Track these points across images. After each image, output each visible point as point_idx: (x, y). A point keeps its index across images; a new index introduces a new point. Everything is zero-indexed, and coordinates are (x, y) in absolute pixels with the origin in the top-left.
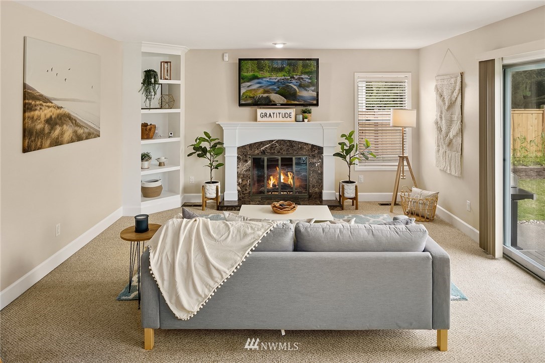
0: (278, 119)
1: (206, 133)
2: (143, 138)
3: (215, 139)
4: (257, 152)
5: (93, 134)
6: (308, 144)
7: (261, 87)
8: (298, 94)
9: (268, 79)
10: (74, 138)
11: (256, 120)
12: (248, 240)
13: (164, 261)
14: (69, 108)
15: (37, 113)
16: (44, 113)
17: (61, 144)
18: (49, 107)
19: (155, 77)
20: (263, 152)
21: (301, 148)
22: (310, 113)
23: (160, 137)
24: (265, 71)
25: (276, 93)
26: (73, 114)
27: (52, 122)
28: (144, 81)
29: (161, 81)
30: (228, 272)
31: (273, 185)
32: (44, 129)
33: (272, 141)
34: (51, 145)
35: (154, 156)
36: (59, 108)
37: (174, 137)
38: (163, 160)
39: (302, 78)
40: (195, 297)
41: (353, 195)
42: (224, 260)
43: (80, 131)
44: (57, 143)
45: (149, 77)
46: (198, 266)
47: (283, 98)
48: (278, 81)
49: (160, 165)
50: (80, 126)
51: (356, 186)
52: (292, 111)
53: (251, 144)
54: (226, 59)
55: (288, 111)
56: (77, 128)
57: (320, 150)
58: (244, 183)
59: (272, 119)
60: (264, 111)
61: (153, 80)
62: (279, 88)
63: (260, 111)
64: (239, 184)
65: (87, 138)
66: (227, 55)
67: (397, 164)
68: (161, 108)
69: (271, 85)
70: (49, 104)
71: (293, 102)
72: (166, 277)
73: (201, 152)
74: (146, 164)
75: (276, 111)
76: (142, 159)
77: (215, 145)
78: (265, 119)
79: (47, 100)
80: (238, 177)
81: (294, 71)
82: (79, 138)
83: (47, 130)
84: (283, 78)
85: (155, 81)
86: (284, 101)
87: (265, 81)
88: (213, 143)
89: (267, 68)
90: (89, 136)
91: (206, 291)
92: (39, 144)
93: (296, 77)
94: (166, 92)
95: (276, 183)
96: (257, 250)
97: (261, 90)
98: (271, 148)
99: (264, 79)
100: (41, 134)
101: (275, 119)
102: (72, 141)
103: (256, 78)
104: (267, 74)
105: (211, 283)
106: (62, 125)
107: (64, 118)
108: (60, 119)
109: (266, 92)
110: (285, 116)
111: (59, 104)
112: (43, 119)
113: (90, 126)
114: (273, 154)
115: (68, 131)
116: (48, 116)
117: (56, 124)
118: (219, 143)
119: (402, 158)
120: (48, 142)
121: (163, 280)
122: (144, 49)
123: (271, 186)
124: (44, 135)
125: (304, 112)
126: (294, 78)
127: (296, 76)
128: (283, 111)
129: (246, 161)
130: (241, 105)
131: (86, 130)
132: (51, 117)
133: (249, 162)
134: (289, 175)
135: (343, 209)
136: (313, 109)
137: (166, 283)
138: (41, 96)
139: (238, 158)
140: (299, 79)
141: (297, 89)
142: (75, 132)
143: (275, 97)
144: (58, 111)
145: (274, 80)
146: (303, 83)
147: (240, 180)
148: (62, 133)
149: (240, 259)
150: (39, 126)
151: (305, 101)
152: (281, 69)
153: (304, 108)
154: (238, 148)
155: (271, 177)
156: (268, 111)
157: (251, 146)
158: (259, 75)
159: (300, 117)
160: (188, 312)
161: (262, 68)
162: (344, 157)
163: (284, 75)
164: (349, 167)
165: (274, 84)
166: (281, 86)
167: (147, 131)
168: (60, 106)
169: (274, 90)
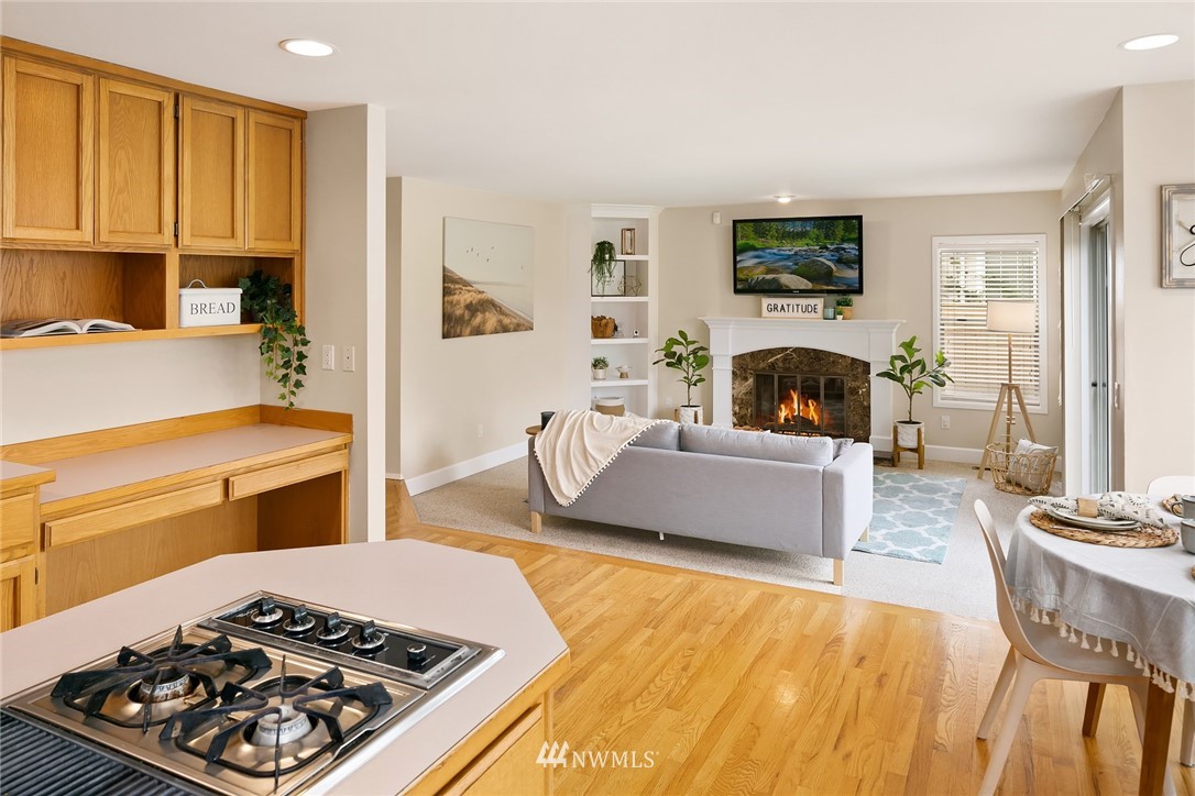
0: (795, 314)
1: (682, 334)
2: (596, 335)
3: (694, 342)
4: (762, 365)
5: (523, 326)
6: (845, 357)
7: (761, 263)
8: (837, 274)
9: (775, 251)
10: (498, 328)
11: (760, 315)
12: (627, 433)
13: (548, 446)
14: (492, 293)
15: (456, 297)
16: (464, 297)
17: (483, 334)
18: (469, 291)
19: (610, 253)
20: (772, 366)
21: (833, 362)
22: (848, 305)
23: (623, 337)
24: (769, 237)
25: (791, 273)
26: (497, 300)
27: (473, 309)
28: (595, 257)
29: (619, 257)
30: (604, 462)
31: (785, 420)
32: (463, 315)
33: (786, 349)
34: (471, 334)
35: (613, 363)
36: (480, 292)
37: (641, 336)
38: (625, 369)
39: (844, 249)
40: (574, 484)
41: (913, 444)
42: (601, 450)
43: (506, 321)
44: (478, 331)
45: (603, 252)
46: (576, 452)
47: (806, 281)
48: (796, 254)
49: (622, 376)
50: (507, 315)
51: (919, 430)
52: (819, 302)
53: (752, 353)
54: (717, 220)
55: (812, 301)
56: (502, 317)
57: (867, 366)
58: (743, 413)
59: (786, 314)
60: (773, 301)
61: (607, 256)
62: (796, 264)
63: (766, 301)
64: (735, 414)
65: (515, 330)
66: (718, 214)
67: (997, 399)
68: (625, 294)
69: (780, 260)
70: (468, 288)
71: (825, 287)
72: (548, 461)
73: (674, 360)
74: (600, 373)
75: (793, 301)
76: (595, 366)
77: (694, 352)
78: (774, 314)
79: (466, 284)
80: (734, 402)
81: (827, 237)
82: (505, 329)
83: (467, 317)
84: (805, 248)
85: (611, 257)
86: (806, 285)
87: (770, 253)
88: (691, 348)
89: (773, 232)
90: (517, 328)
91: (584, 479)
92: (458, 331)
93: (832, 247)
94: (632, 272)
95: (790, 417)
96: (635, 444)
97: (762, 268)
98: (785, 359)
99: (768, 251)
100: (460, 320)
101: (791, 314)
102: (496, 332)
103: (753, 248)
104: (776, 243)
105: (588, 471)
106: (483, 312)
107: (487, 305)
108: (482, 305)
109: (769, 271)
110: (806, 309)
111: (480, 288)
112: (462, 304)
113: (521, 317)
114: (788, 369)
115: (492, 320)
116: (468, 301)
117: (478, 310)
118: (702, 348)
119: (1009, 387)
120: (468, 330)
121: (546, 464)
122: (595, 214)
123: (782, 421)
124: (464, 321)
125: (839, 304)
126: (827, 248)
127: (832, 244)
128: (803, 302)
129: (746, 379)
130: (737, 291)
131: (515, 321)
132: (471, 302)
133: (751, 380)
134: (810, 404)
135: (894, 466)
136: (855, 298)
137: (548, 466)
138: (461, 279)
139: (734, 373)
140: (837, 250)
141: (833, 267)
142: (500, 321)
143: (787, 279)
144: (479, 296)
145: (787, 252)
146: (845, 256)
147: (737, 408)
148: (484, 322)
149: (616, 450)
150: (458, 312)
151: (850, 286)
152: (802, 235)
153: (840, 298)
154: (734, 358)
155: (783, 406)
156: (780, 301)
157: (753, 355)
158: (758, 243)
159: (830, 312)
160: (568, 498)
161: (764, 233)
162: (900, 380)
163: (807, 245)
164: (911, 398)
165: (789, 257)
166: (802, 261)
167: (602, 327)
168: (481, 290)
169: (788, 267)
